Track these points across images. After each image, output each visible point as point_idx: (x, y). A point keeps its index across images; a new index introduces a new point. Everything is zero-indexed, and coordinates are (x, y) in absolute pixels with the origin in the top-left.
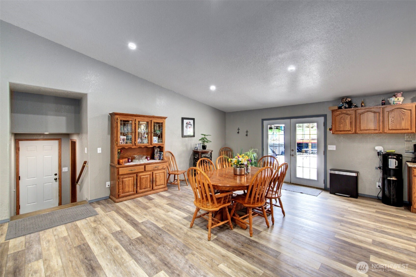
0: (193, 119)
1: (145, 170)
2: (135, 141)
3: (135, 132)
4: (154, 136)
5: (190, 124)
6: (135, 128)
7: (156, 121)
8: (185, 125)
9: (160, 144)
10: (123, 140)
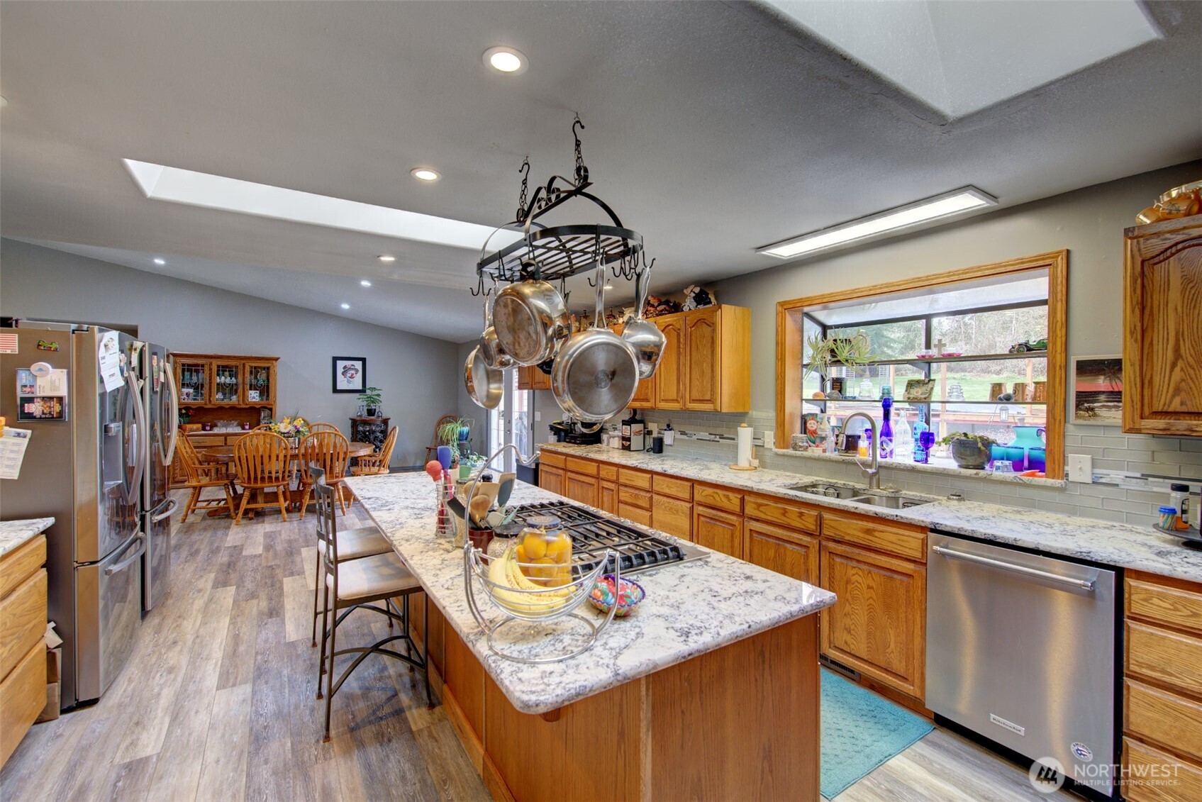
0: (363, 360)
1: (226, 444)
2: (210, 396)
3: (210, 383)
4: (251, 389)
5: (353, 369)
6: (210, 376)
7: (254, 365)
8: (340, 370)
9: (264, 402)
10: (188, 395)
